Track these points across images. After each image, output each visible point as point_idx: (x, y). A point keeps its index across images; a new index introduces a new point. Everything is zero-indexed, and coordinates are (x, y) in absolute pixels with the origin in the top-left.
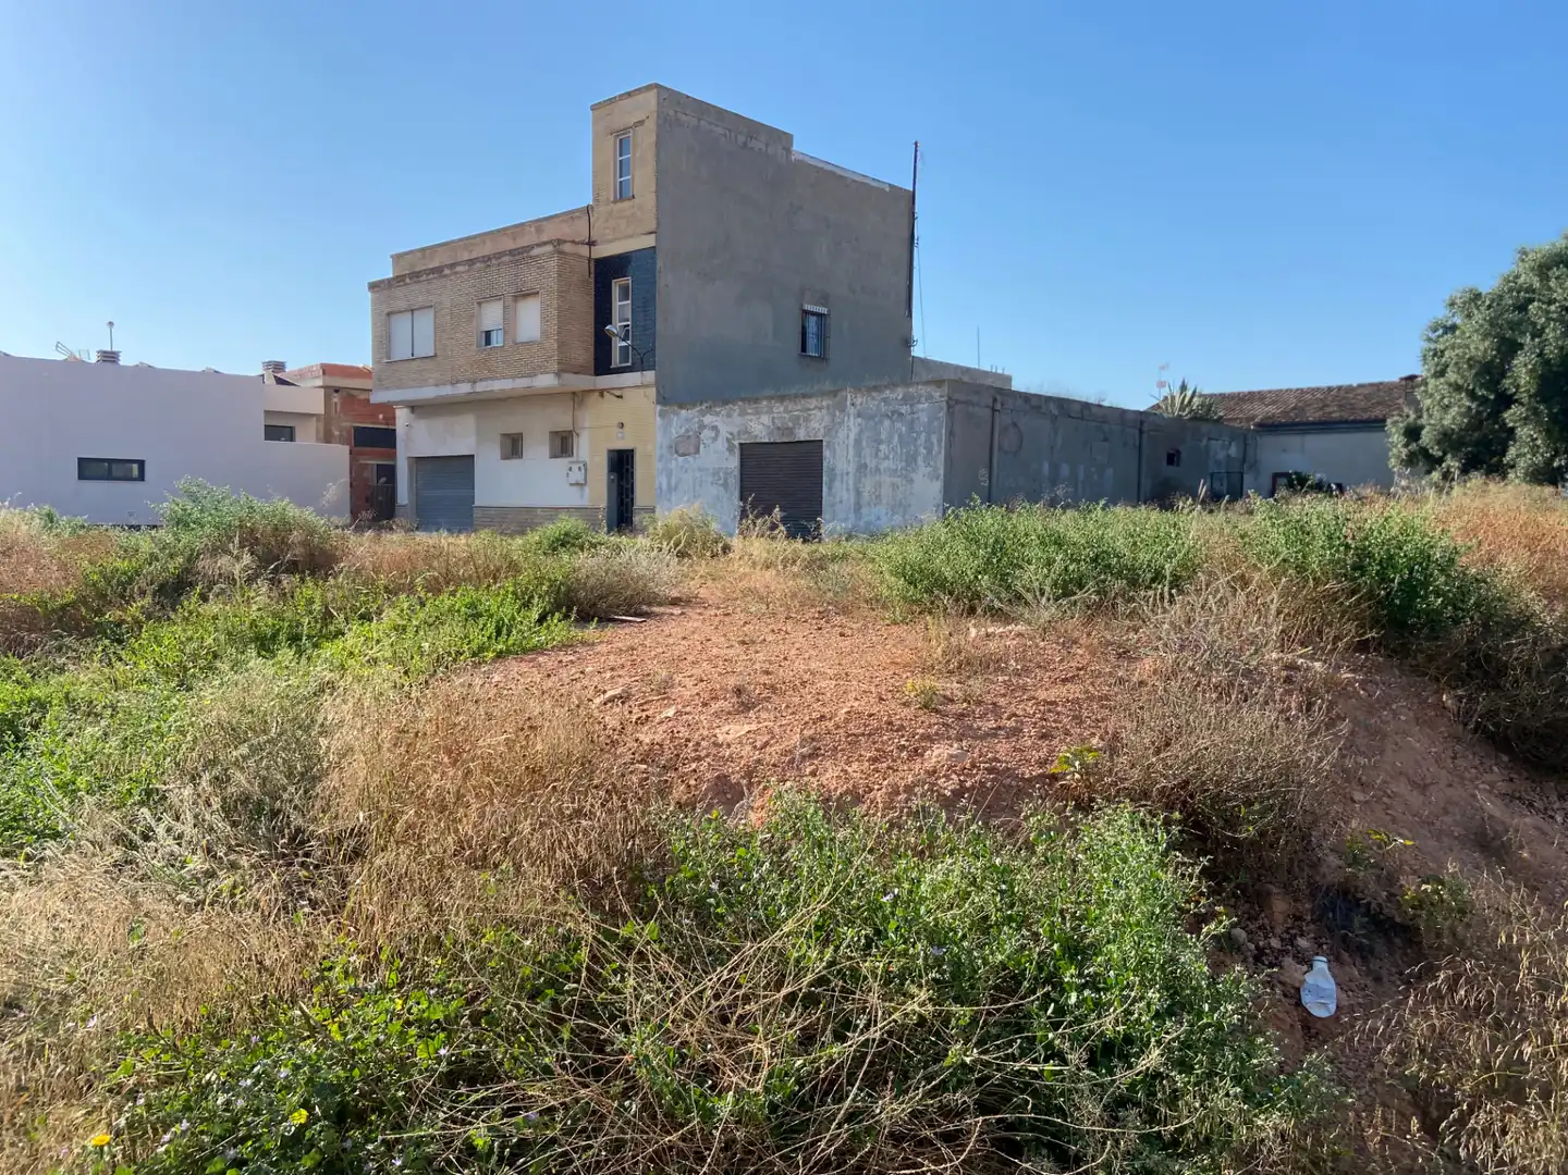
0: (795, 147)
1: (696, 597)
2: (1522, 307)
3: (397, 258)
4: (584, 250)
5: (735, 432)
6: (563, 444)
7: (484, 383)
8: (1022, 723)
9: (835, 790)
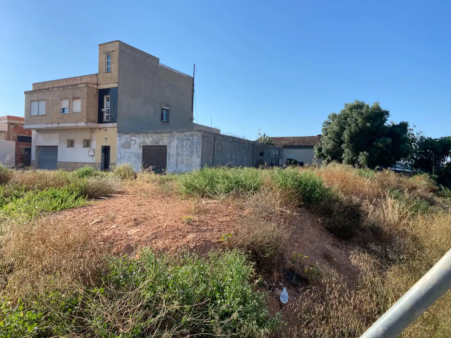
0: (160, 62)
1: (126, 191)
2: (346, 119)
3: (34, 85)
4: (95, 86)
5: (141, 142)
6: (87, 143)
7: (62, 124)
8: (214, 227)
9: (161, 248)
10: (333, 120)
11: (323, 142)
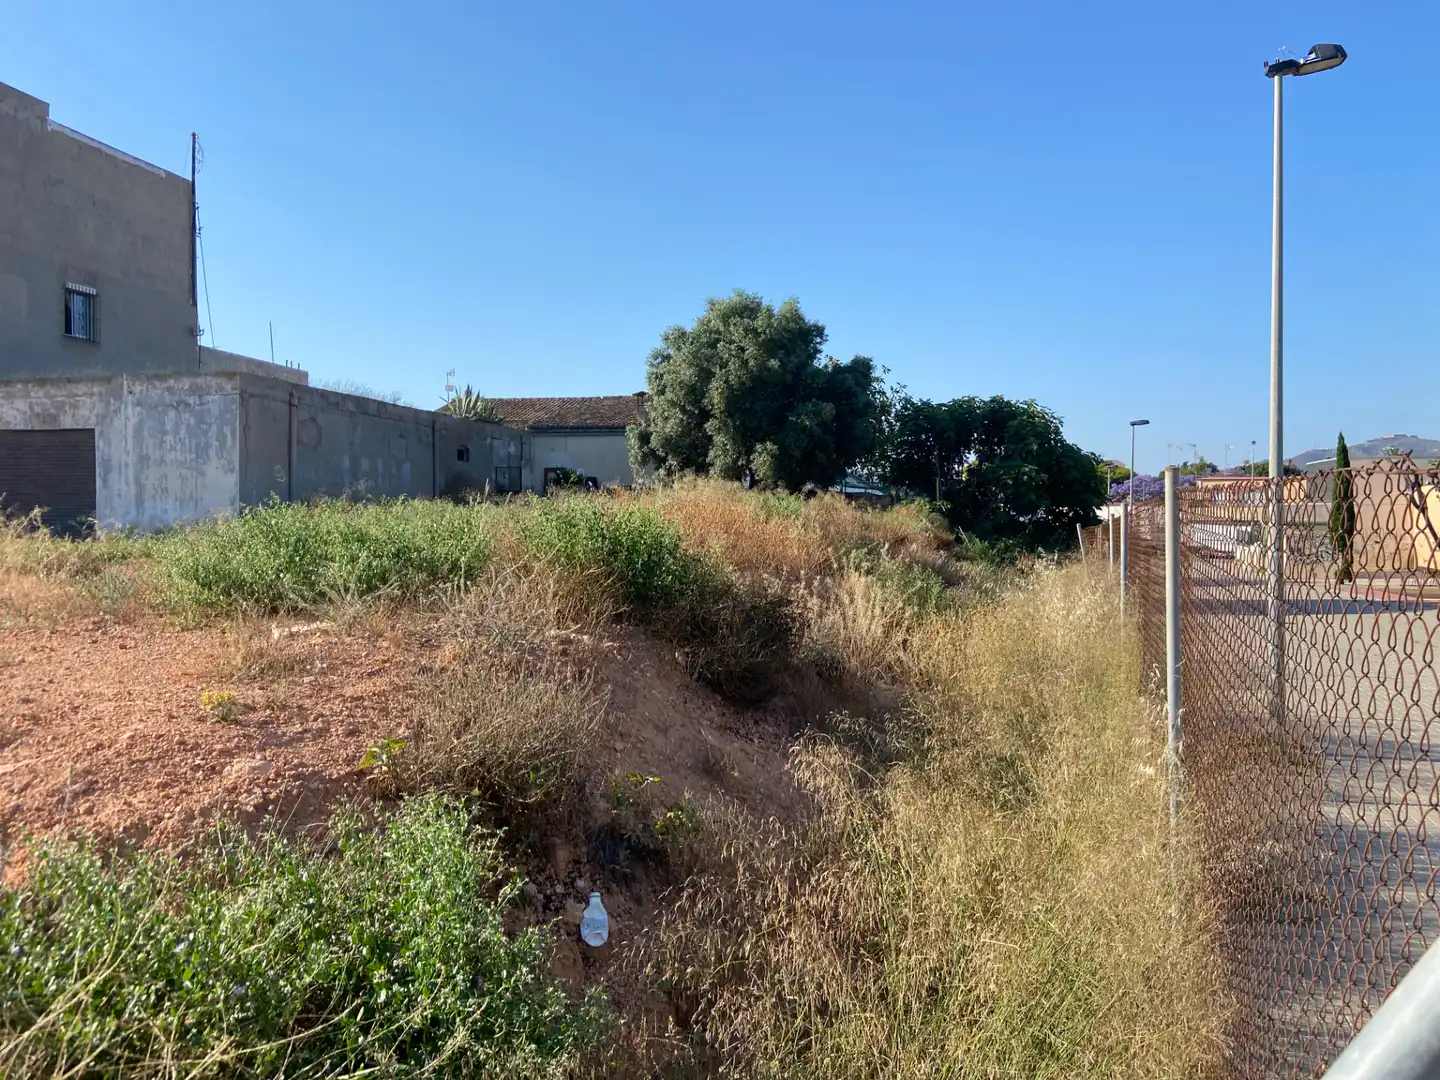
8: (329, 724)
9: (117, 826)
10: (679, 349)
11: (653, 415)
